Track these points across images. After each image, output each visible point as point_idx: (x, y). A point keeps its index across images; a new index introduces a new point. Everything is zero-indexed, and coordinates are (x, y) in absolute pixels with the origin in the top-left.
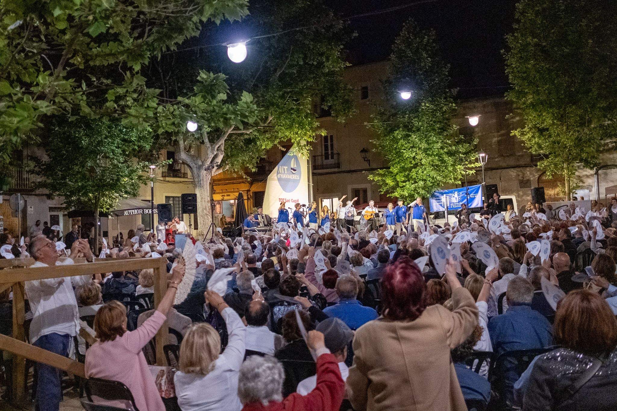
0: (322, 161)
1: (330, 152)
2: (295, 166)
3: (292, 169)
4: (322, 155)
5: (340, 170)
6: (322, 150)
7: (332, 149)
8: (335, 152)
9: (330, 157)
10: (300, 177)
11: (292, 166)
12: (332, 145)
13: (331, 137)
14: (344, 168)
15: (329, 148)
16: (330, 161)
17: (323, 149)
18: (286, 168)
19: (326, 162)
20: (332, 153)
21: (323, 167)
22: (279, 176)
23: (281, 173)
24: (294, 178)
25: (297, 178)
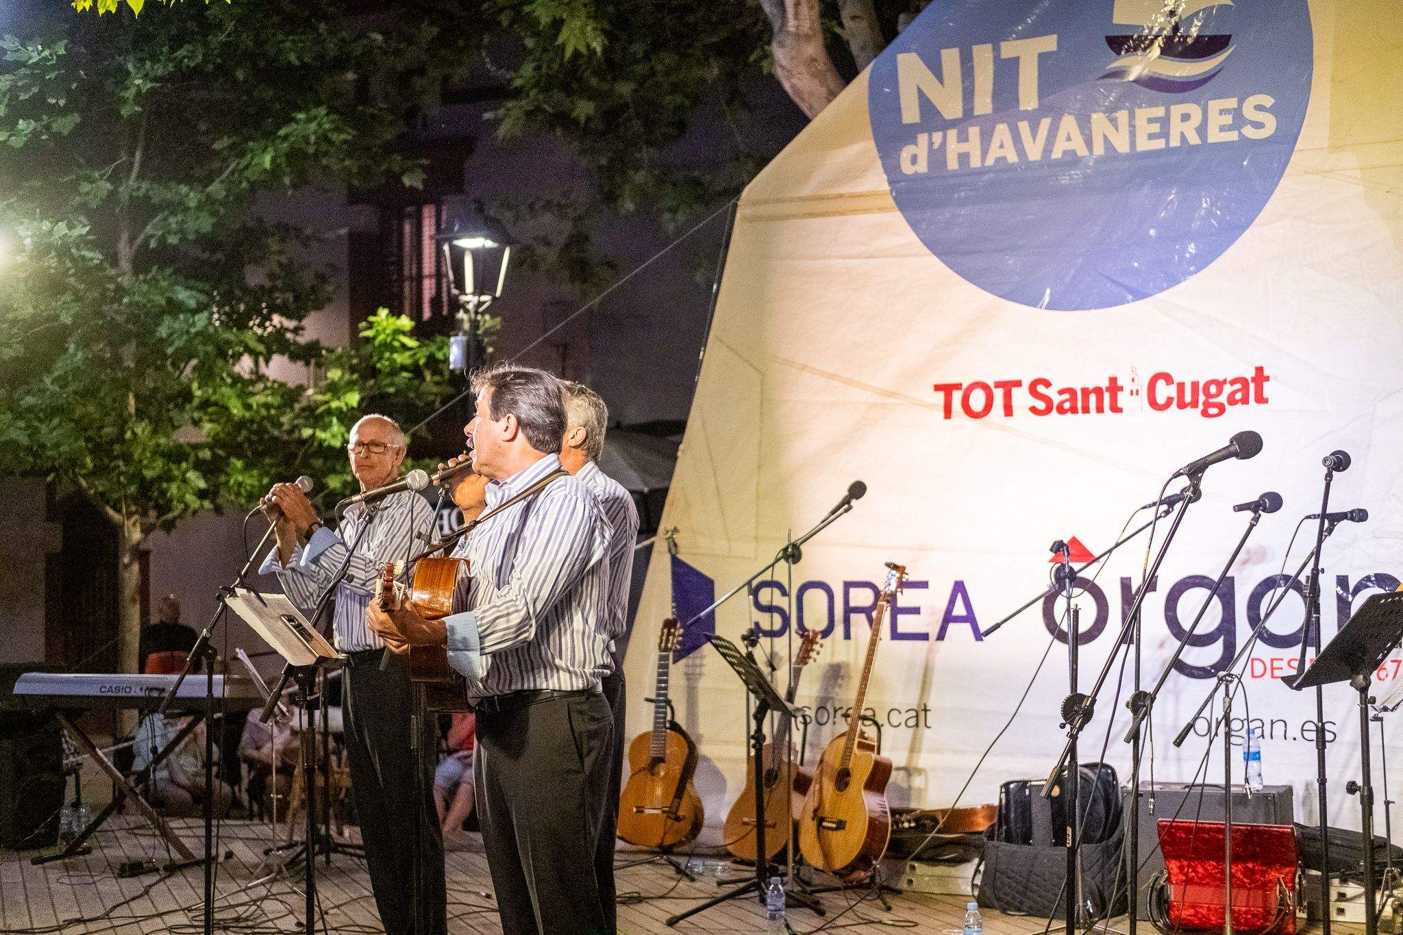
10: (1293, 106)
18: (1032, 52)
22: (914, 160)
23: (946, 125)
24: (1194, 140)
25: (1239, 120)
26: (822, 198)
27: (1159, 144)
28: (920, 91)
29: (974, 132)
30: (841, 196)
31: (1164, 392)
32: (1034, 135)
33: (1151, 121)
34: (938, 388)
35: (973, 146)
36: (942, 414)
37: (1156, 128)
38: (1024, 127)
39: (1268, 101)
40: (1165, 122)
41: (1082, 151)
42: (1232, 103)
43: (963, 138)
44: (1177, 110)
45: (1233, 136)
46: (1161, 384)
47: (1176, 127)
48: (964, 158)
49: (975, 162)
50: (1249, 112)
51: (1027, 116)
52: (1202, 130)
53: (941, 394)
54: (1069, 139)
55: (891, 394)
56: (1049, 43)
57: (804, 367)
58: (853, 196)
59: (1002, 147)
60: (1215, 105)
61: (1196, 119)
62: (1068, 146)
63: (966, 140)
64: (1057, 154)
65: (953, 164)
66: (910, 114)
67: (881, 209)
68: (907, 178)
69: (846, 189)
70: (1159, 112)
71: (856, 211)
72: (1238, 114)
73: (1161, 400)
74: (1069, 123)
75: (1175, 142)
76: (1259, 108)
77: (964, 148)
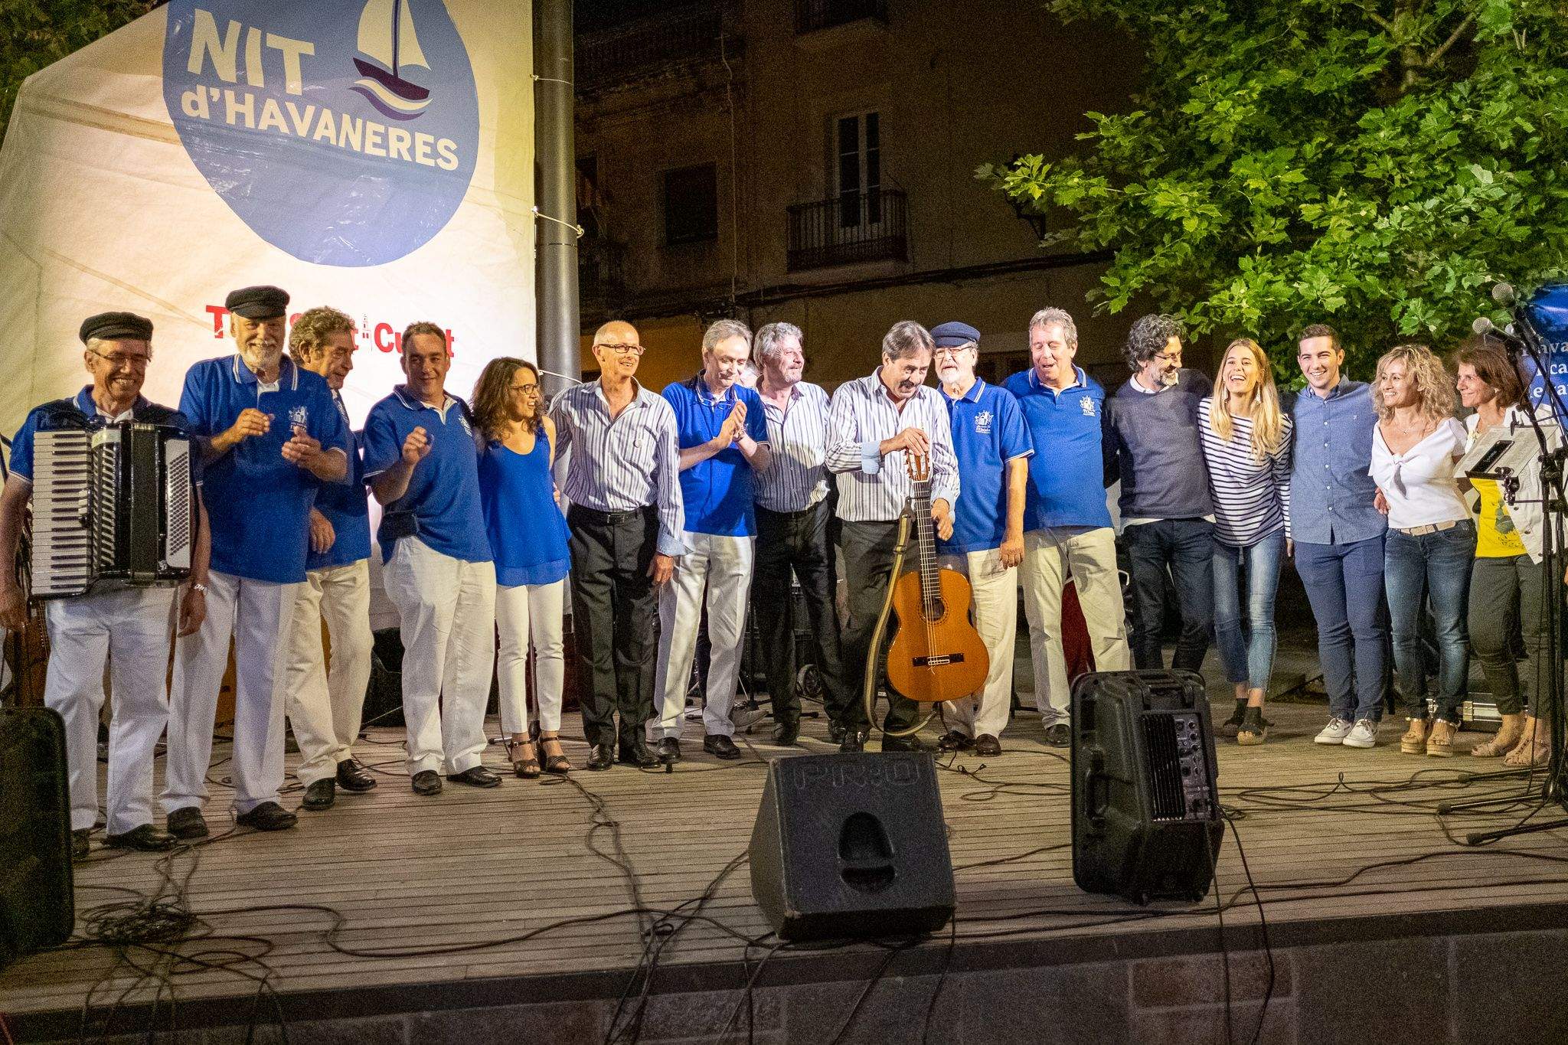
0: (829, 227)
1: (864, 189)
2: (412, 55)
3: (367, 69)
4: (828, 203)
5: (909, 269)
6: (829, 180)
7: (874, 177)
8: (886, 183)
9: (864, 213)
10: (468, 154)
11: (373, 44)
12: (874, 159)
13: (872, 119)
14: (924, 259)
15: (864, 176)
16: (866, 231)
17: (837, 179)
18: (294, 50)
19: (843, 235)
20: (875, 197)
21: (832, 257)
22: (195, 105)
23: (224, 85)
24: (407, 157)
25: (435, 154)
26: (108, 113)
27: (382, 153)
28: (206, 48)
29: (249, 98)
30: (127, 116)
31: (386, 338)
32: (302, 117)
33: (376, 133)
34: (209, 309)
35: (248, 108)
36: (214, 334)
37: (378, 140)
38: (291, 107)
39: (453, 146)
40: (385, 137)
41: (333, 142)
42: (430, 139)
43: (240, 100)
44: (394, 132)
45: (430, 162)
46: (384, 332)
47: (394, 144)
48: (240, 117)
49: (250, 123)
50: (441, 150)
51: (292, 98)
52: (412, 150)
53: (212, 315)
54: (326, 127)
55: (172, 308)
56: (309, 48)
57: (84, 269)
58: (138, 120)
59: (271, 116)
60: (421, 137)
61: (407, 142)
62: (326, 133)
63: (243, 103)
64: (317, 137)
65: (231, 120)
66: (195, 66)
67: (166, 140)
68: (190, 120)
69: (132, 112)
70: (381, 129)
71: (142, 135)
72: (434, 146)
73: (385, 344)
74: (327, 115)
75: (394, 155)
76: (447, 148)
77: (240, 108)
